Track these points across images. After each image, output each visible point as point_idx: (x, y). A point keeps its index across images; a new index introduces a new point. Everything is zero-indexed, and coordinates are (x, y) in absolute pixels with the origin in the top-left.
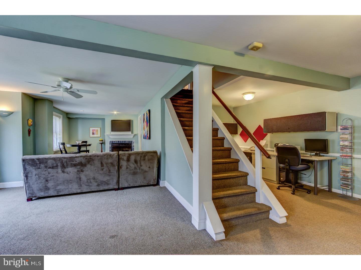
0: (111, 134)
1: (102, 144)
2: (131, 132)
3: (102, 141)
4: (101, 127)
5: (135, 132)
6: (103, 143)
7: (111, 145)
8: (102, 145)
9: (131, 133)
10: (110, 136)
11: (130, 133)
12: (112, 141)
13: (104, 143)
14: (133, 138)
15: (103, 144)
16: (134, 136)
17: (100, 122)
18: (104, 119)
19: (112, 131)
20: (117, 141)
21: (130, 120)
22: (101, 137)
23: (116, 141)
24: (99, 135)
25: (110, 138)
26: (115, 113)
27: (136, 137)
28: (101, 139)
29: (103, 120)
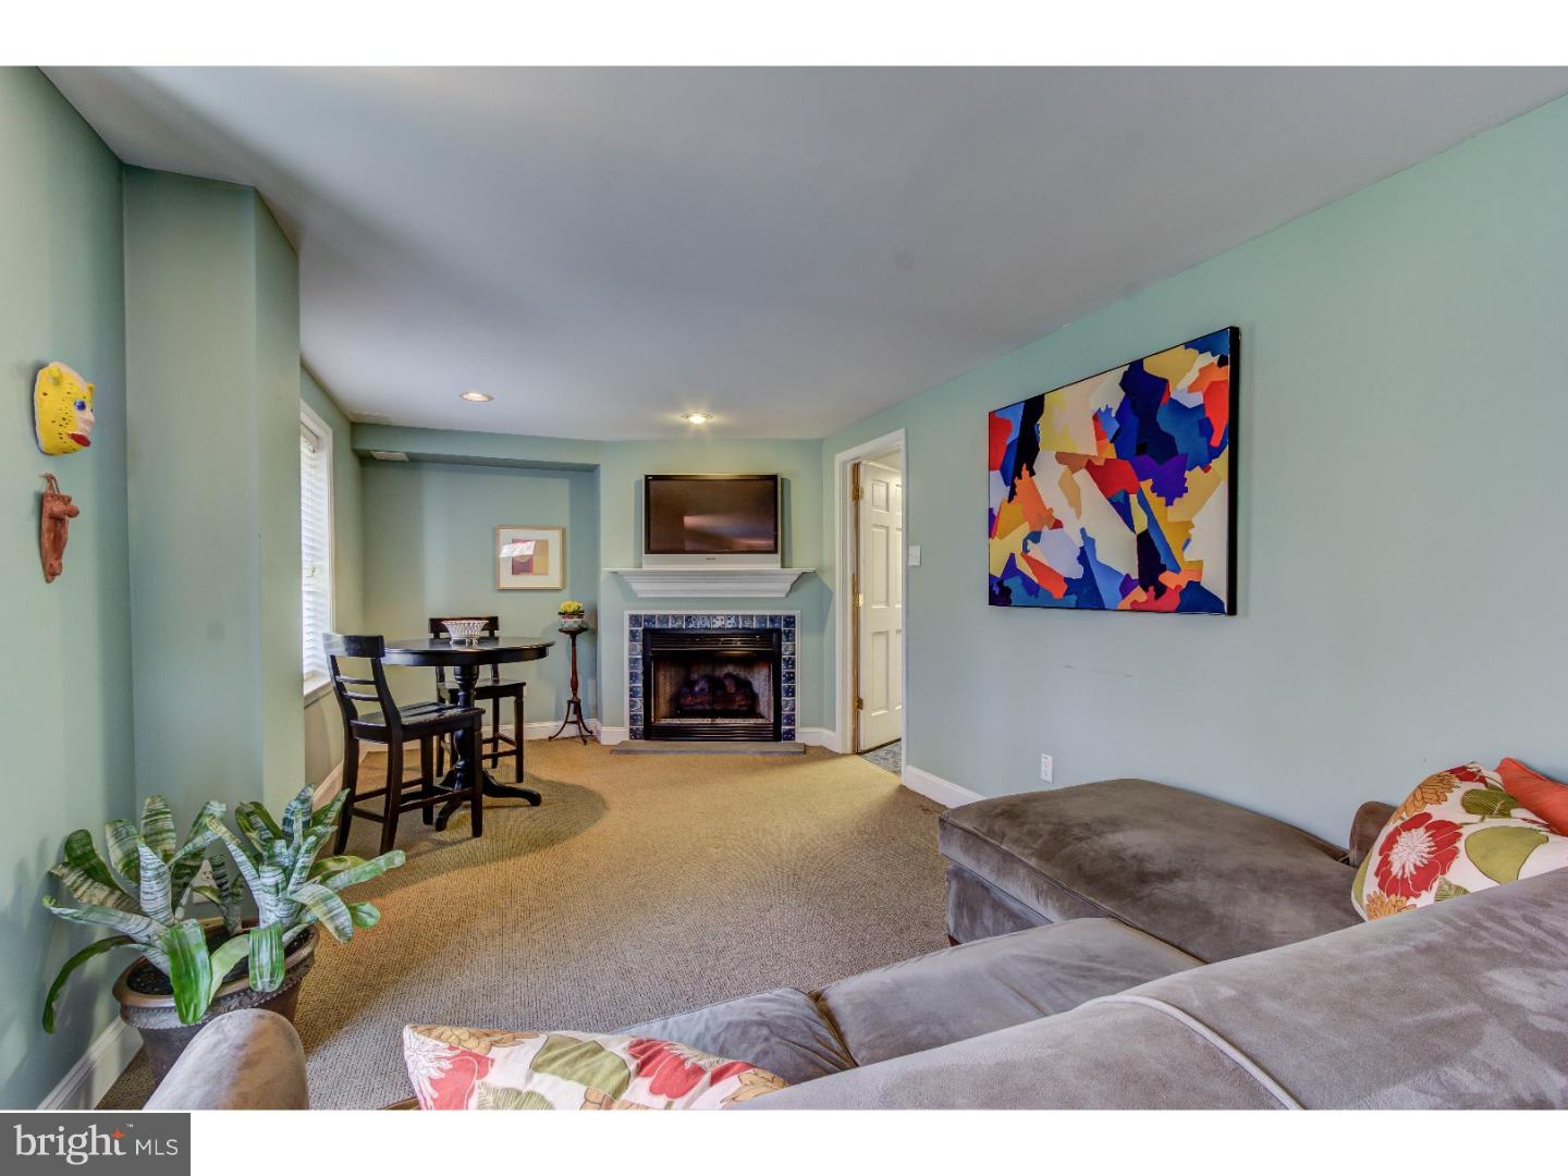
0: (645, 568)
1: (573, 634)
2: (778, 556)
3: (578, 613)
4: (566, 523)
5: (802, 561)
6: (581, 630)
7: (639, 646)
8: (574, 645)
9: (776, 567)
10: (636, 587)
11: (770, 564)
12: (650, 619)
13: (593, 632)
14: (787, 595)
15: (582, 640)
16: (794, 586)
17: (558, 493)
18: (591, 471)
19: (649, 550)
20: (681, 617)
21: (774, 478)
22: (566, 592)
23: (676, 618)
24: (553, 579)
25: (629, 595)
26: (697, 419)
27: (808, 589)
28: (573, 606)
29: (584, 475)
